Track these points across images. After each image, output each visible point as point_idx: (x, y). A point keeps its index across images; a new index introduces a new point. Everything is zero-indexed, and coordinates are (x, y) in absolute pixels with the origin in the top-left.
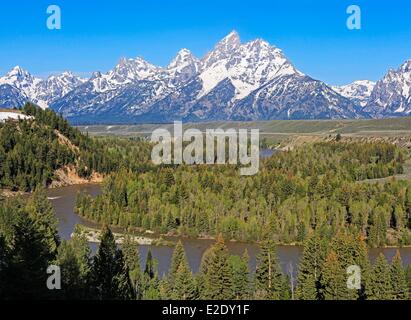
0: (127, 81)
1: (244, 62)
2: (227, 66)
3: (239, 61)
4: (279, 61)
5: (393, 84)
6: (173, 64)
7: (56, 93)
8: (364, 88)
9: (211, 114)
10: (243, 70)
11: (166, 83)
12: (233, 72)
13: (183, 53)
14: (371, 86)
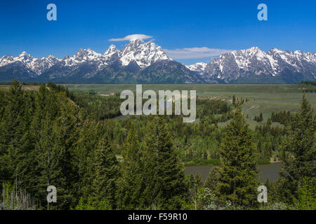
0: (83, 61)
1: (143, 53)
2: (135, 54)
3: (140, 52)
4: (160, 53)
5: (215, 65)
6: (107, 53)
7: (45, 66)
8: (201, 67)
9: (126, 78)
10: (142, 57)
11: (104, 62)
12: (137, 57)
13: (112, 47)
14: (204, 65)
